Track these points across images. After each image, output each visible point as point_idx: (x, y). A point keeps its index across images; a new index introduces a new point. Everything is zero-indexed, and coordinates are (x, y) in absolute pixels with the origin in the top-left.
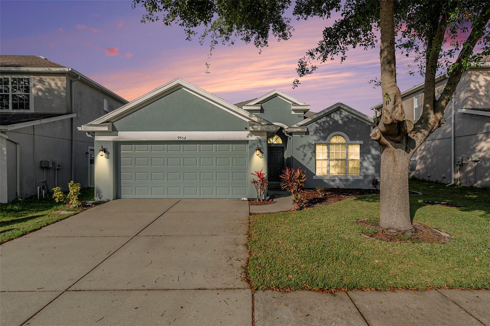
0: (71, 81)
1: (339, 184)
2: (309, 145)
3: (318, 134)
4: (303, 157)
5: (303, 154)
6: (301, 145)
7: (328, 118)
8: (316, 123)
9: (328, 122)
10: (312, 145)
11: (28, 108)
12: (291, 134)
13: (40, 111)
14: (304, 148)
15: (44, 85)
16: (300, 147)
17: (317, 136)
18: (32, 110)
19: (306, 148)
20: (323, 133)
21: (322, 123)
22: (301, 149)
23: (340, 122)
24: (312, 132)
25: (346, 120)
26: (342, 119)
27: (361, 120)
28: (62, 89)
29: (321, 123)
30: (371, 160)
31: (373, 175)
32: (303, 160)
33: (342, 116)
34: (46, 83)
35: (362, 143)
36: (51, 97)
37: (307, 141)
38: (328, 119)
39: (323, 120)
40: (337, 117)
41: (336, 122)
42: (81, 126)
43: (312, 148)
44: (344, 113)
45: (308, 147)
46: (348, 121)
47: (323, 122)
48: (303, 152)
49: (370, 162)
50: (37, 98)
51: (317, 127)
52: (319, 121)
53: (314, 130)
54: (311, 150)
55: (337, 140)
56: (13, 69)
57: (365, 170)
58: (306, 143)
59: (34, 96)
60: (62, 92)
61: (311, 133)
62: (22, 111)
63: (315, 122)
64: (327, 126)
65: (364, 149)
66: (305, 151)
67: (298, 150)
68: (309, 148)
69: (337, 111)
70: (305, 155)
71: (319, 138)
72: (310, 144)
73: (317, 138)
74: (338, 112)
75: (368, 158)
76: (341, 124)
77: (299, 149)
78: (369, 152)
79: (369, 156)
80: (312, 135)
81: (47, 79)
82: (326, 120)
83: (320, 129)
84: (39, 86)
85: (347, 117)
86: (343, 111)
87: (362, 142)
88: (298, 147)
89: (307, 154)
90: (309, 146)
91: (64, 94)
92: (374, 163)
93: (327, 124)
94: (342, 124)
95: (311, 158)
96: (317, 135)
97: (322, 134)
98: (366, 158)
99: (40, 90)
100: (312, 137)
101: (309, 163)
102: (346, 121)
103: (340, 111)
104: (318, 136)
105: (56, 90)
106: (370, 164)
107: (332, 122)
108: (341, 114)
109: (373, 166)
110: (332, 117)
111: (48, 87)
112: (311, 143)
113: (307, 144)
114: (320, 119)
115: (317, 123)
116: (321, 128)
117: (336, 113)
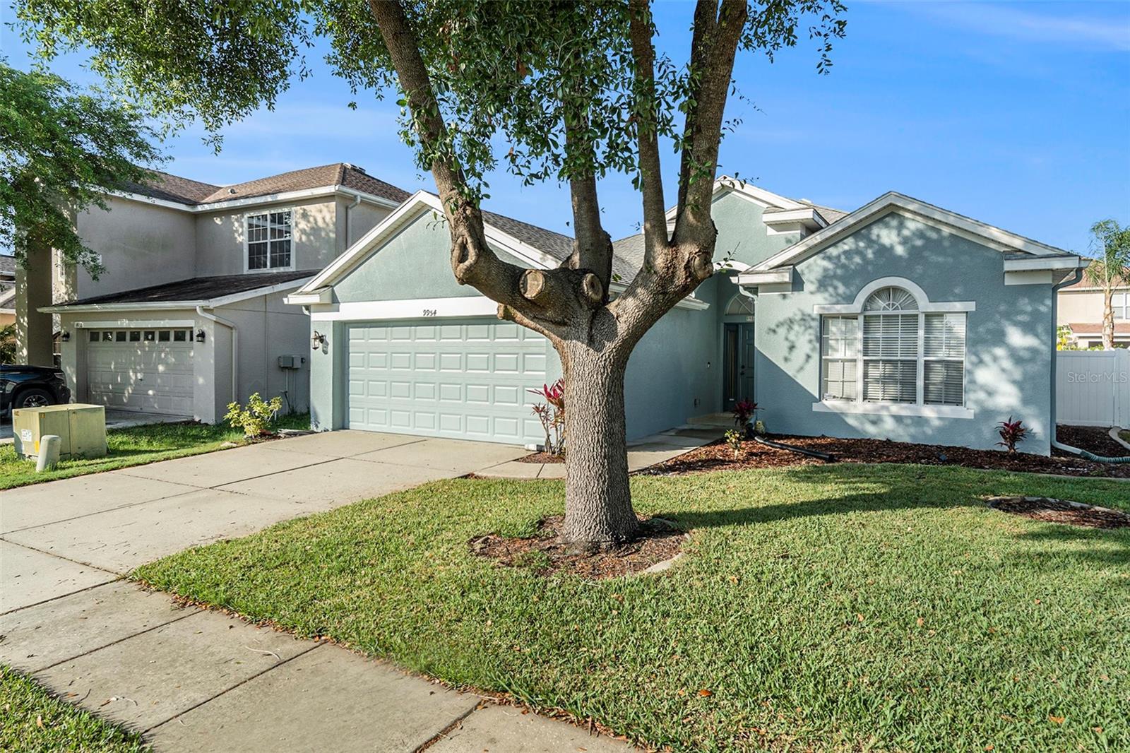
0: (347, 208)
1: (893, 431)
2: (803, 320)
3: (831, 290)
4: (785, 352)
5: (787, 344)
6: (781, 319)
7: (862, 240)
8: (823, 259)
9: (858, 252)
10: (813, 319)
11: (288, 264)
12: (754, 289)
13: (303, 269)
14: (790, 328)
15: (309, 222)
16: (778, 326)
17: (826, 295)
18: (292, 268)
19: (796, 327)
20: (846, 284)
21: (843, 257)
22: (782, 331)
23: (900, 250)
24: (812, 282)
25: (919, 243)
26: (905, 241)
27: (970, 239)
28: (332, 227)
29: (838, 257)
30: (1007, 364)
31: (1012, 411)
32: (786, 359)
33: (906, 232)
34: (311, 219)
35: (974, 309)
36: (318, 244)
37: (799, 310)
38: (862, 244)
39: (846, 248)
40: (887, 236)
41: (884, 251)
42: (287, 297)
43: (810, 327)
44: (913, 225)
45: (800, 326)
46: (924, 247)
47: (845, 252)
48: (787, 339)
49: (1003, 370)
50: (300, 245)
51: (826, 270)
52: (833, 251)
53: (819, 277)
54: (810, 334)
55: (891, 302)
56: (269, 199)
57: (982, 395)
58: (795, 315)
59: (297, 243)
60: (330, 231)
61: (809, 287)
62: (282, 269)
63: (821, 255)
64: (858, 264)
65: (981, 329)
66: (792, 337)
67: (771, 333)
68: (803, 328)
69: (887, 219)
70: (792, 348)
71: (834, 300)
72: (807, 318)
73: (825, 299)
74: (894, 223)
75: (995, 359)
76: (901, 257)
77: (774, 331)
78: (999, 338)
79: (1000, 351)
80: (812, 293)
81: (312, 209)
82: (853, 246)
83: (835, 276)
84: (303, 225)
85: (920, 235)
86: (907, 215)
87: (971, 306)
88: (773, 327)
89: (797, 344)
90: (802, 322)
91: (333, 235)
92: (1018, 375)
93: (857, 260)
94: (907, 256)
95: (808, 357)
96: (827, 290)
97: (841, 289)
98: (986, 358)
99: (303, 232)
100: (813, 297)
101: (802, 368)
102: (919, 247)
103: (900, 216)
104: (831, 295)
105: (324, 229)
106: (1004, 376)
107: (874, 253)
108: (901, 226)
109: (1014, 382)
110: (874, 237)
111: (314, 225)
112: (809, 315)
113: (798, 317)
114: (834, 245)
115: (829, 258)
116: (839, 272)
117: (887, 226)
